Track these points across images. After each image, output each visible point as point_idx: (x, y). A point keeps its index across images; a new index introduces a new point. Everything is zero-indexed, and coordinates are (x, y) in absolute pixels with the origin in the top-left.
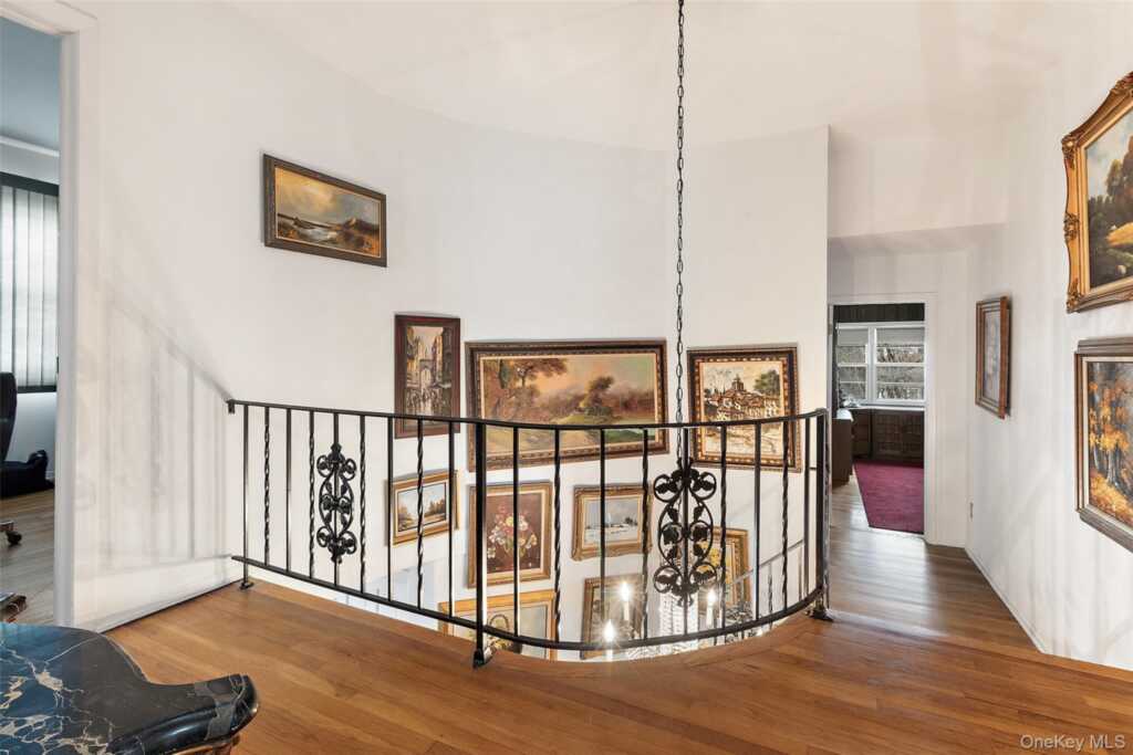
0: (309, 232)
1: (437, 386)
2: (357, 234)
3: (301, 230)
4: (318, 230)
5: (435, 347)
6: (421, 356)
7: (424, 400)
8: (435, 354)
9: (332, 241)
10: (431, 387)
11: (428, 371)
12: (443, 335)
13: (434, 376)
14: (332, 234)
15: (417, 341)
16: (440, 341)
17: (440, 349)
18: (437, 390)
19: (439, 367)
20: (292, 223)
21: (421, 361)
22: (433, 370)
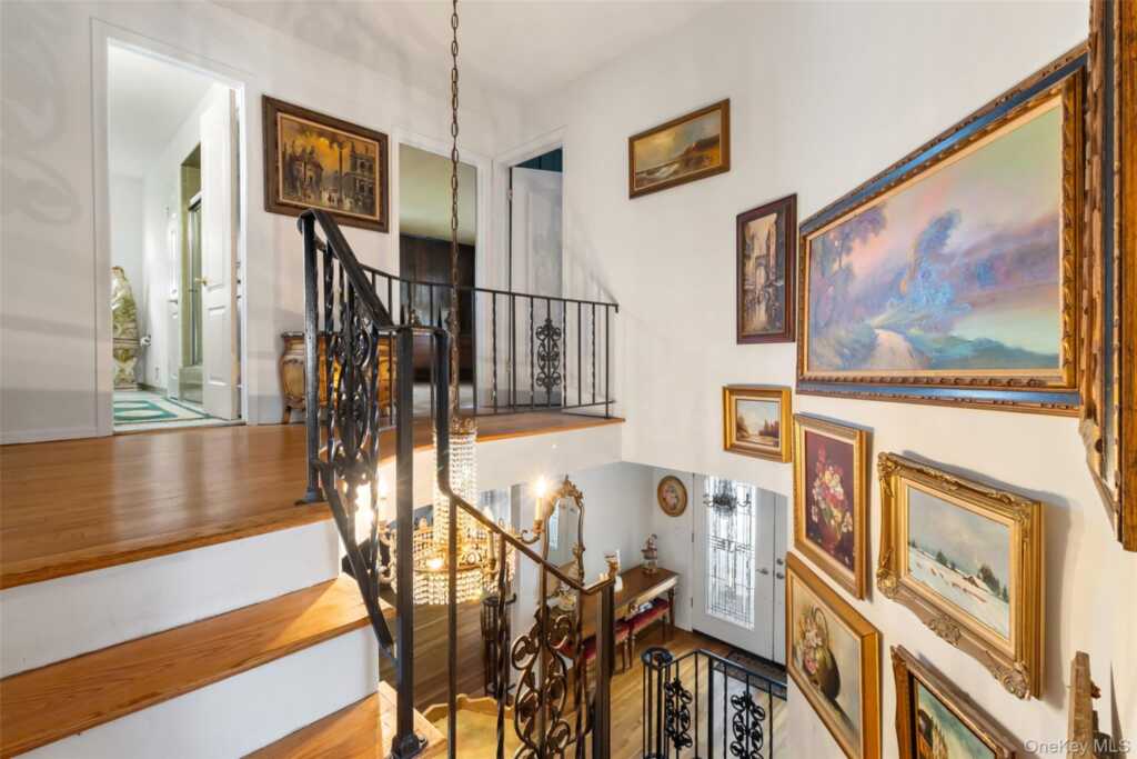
0: (658, 174)
1: (770, 285)
2: (696, 154)
3: (652, 177)
4: (664, 169)
5: (768, 239)
6: (756, 253)
7: (759, 302)
8: (768, 248)
9: (675, 172)
10: (766, 287)
11: (762, 269)
12: (776, 222)
13: (767, 273)
14: (676, 166)
15: (753, 238)
16: (773, 231)
17: (773, 240)
18: (770, 290)
19: (772, 262)
20: (644, 175)
21: (757, 258)
22: (767, 267)
